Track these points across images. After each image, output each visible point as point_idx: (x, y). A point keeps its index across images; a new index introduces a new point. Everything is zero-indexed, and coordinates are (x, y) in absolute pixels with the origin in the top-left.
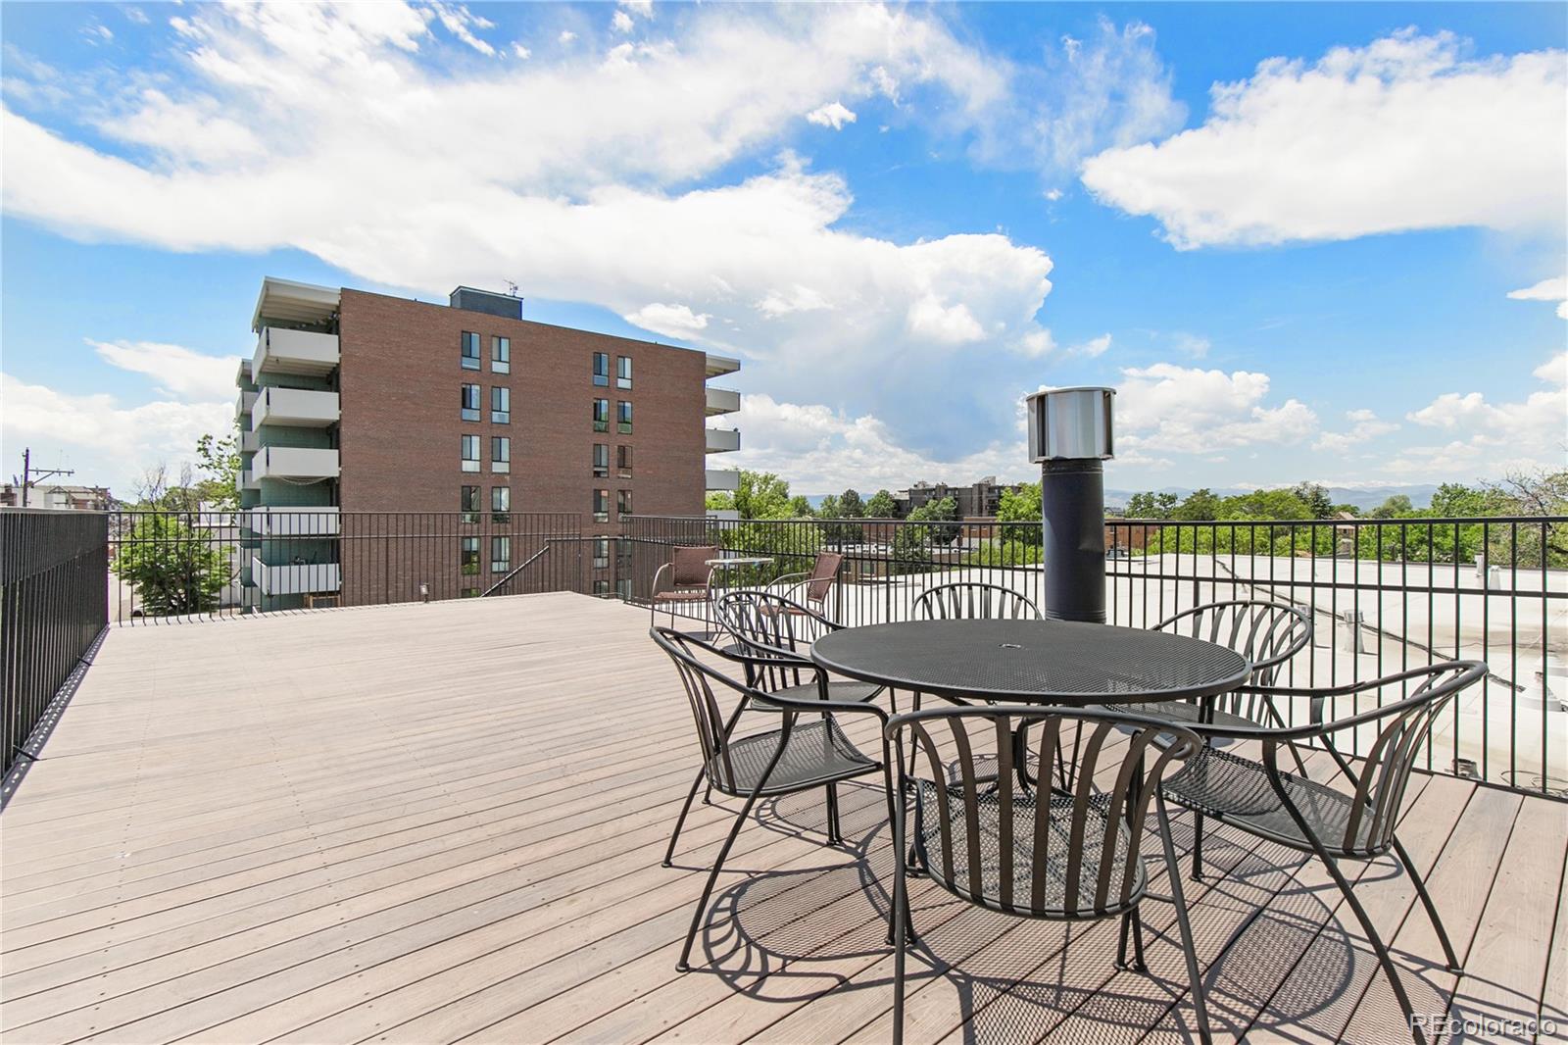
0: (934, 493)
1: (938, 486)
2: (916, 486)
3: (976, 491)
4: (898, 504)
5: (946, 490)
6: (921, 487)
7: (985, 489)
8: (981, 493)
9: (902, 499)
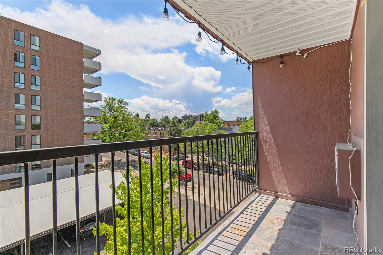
0: (189, 117)
1: (190, 115)
2: (184, 115)
3: (199, 117)
4: (180, 120)
5: (192, 116)
6: (185, 116)
7: (201, 116)
8: (200, 116)
9: (181, 119)
